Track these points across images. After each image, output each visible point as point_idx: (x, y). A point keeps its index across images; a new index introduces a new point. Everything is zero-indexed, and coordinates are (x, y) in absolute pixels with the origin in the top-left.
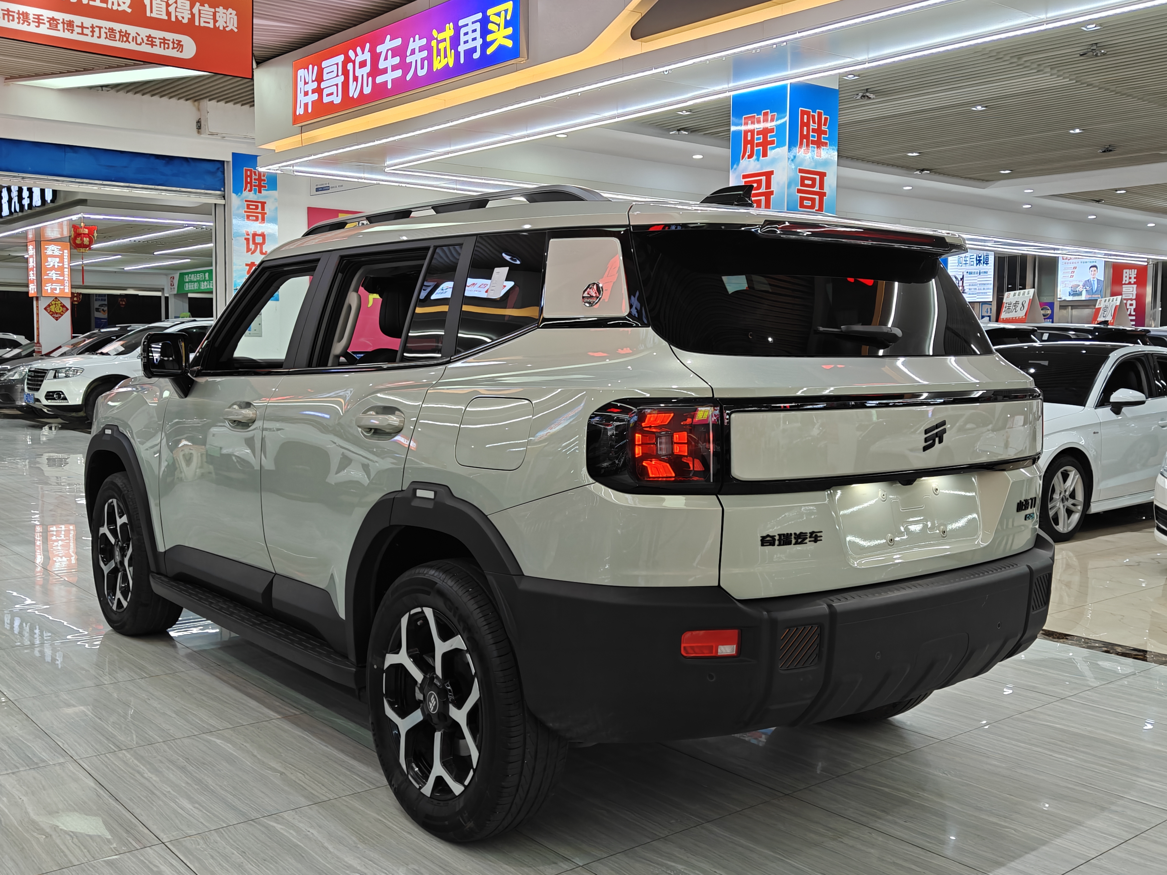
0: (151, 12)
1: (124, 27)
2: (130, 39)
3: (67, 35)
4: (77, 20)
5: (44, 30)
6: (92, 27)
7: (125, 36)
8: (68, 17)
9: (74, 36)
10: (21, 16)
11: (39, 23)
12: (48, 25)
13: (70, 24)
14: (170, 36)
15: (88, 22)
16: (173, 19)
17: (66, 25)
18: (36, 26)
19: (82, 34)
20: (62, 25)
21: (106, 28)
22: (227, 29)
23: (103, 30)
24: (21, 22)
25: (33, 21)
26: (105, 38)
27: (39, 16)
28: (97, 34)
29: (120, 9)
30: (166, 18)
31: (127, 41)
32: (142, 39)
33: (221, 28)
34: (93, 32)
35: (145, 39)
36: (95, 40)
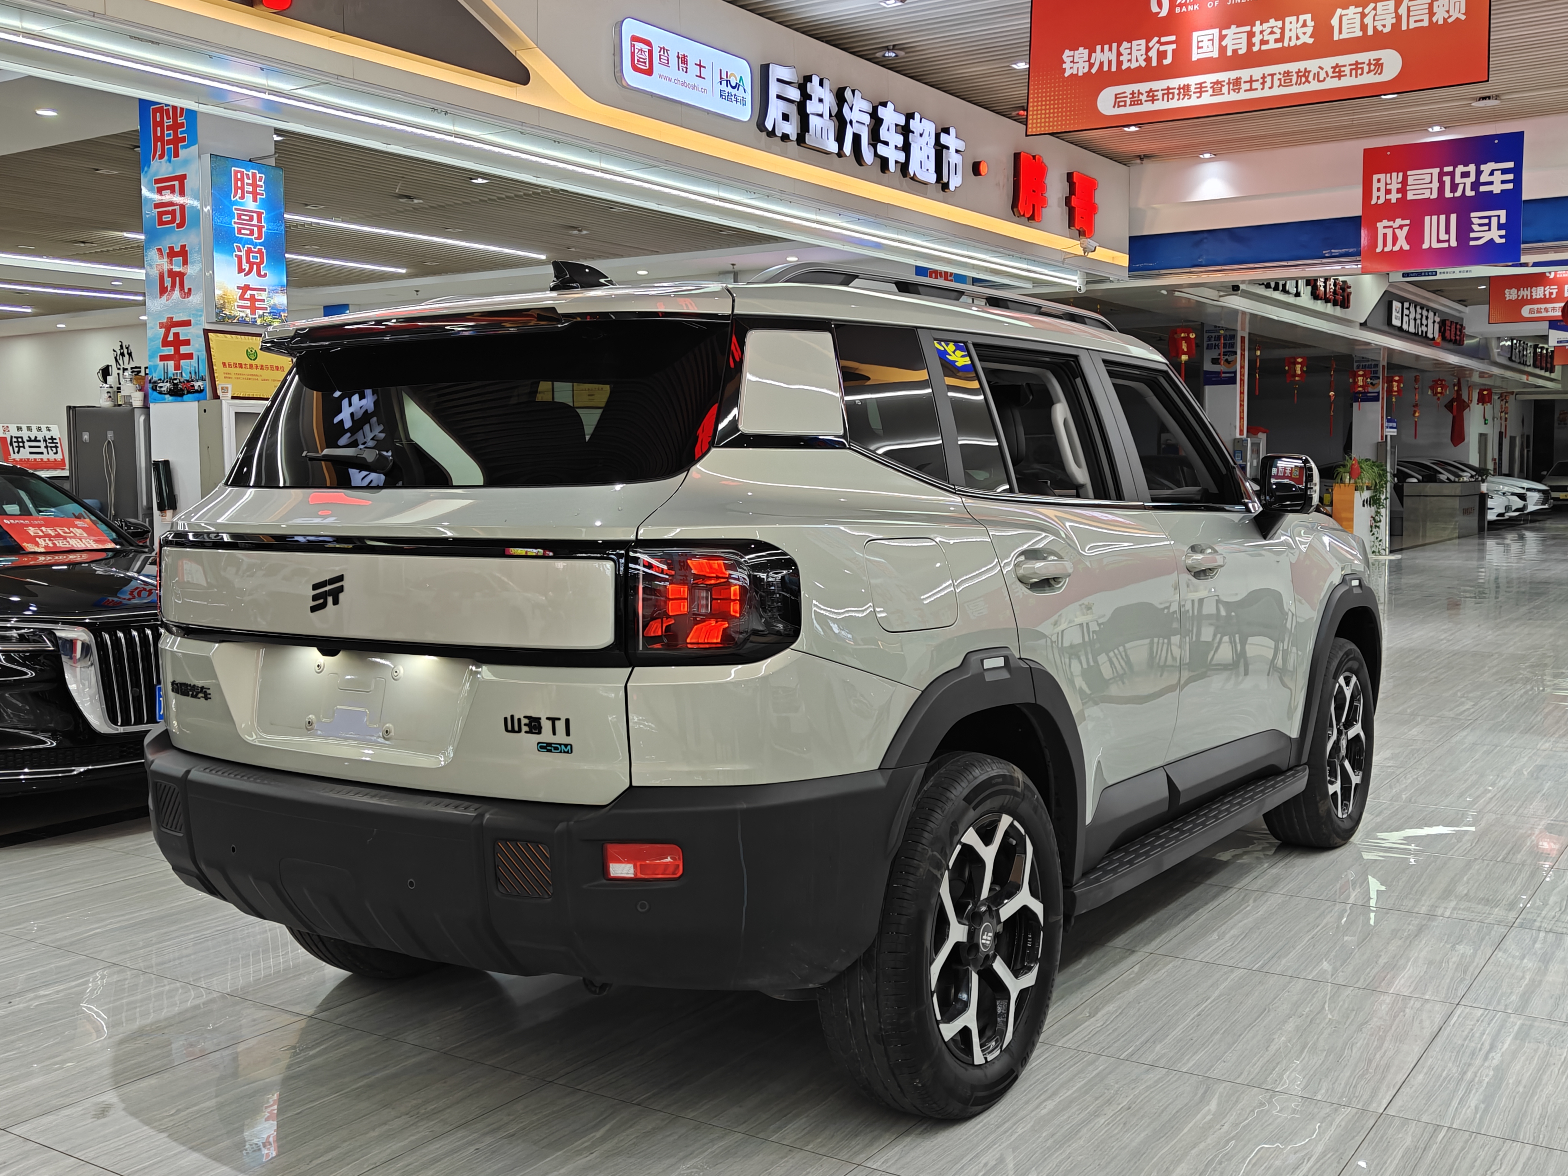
0: (1340, 32)
1: (1301, 65)
2: (1310, 78)
3: (1234, 97)
4: (1244, 74)
5: (1207, 99)
6: (1264, 77)
7: (1304, 75)
8: (1233, 75)
9: (1242, 96)
10: (1182, 91)
11: (1201, 92)
12: (1211, 91)
13: (1237, 82)
14: (1364, 57)
15: (1257, 72)
16: (1370, 32)
17: (1231, 86)
18: (1198, 97)
19: (1251, 89)
20: (1227, 86)
21: (1280, 73)
22: (1450, 21)
23: (1276, 78)
24: (1182, 97)
25: (1195, 93)
26: (1279, 87)
27: (1201, 84)
28: (1268, 85)
29: (1299, 43)
30: (1360, 34)
31: (1307, 81)
32: (1327, 72)
33: (1441, 22)
34: (1263, 83)
35: (1330, 71)
36: (1267, 93)
